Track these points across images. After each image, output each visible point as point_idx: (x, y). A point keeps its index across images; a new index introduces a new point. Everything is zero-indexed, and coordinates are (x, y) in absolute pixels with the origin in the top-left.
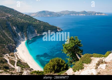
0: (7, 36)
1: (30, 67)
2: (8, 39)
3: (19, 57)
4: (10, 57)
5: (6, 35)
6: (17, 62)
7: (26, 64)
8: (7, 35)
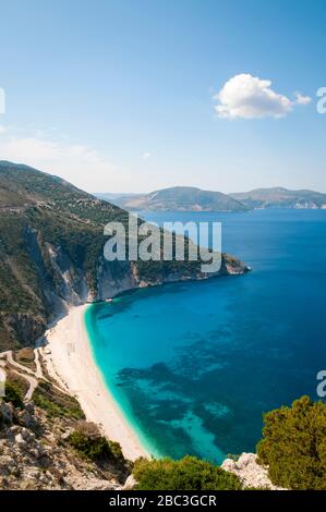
0: (17, 282)
1: (84, 417)
2: (22, 290)
3: (49, 367)
4: (17, 365)
5: (14, 277)
6: (36, 390)
7: (73, 400)
8: (19, 277)
